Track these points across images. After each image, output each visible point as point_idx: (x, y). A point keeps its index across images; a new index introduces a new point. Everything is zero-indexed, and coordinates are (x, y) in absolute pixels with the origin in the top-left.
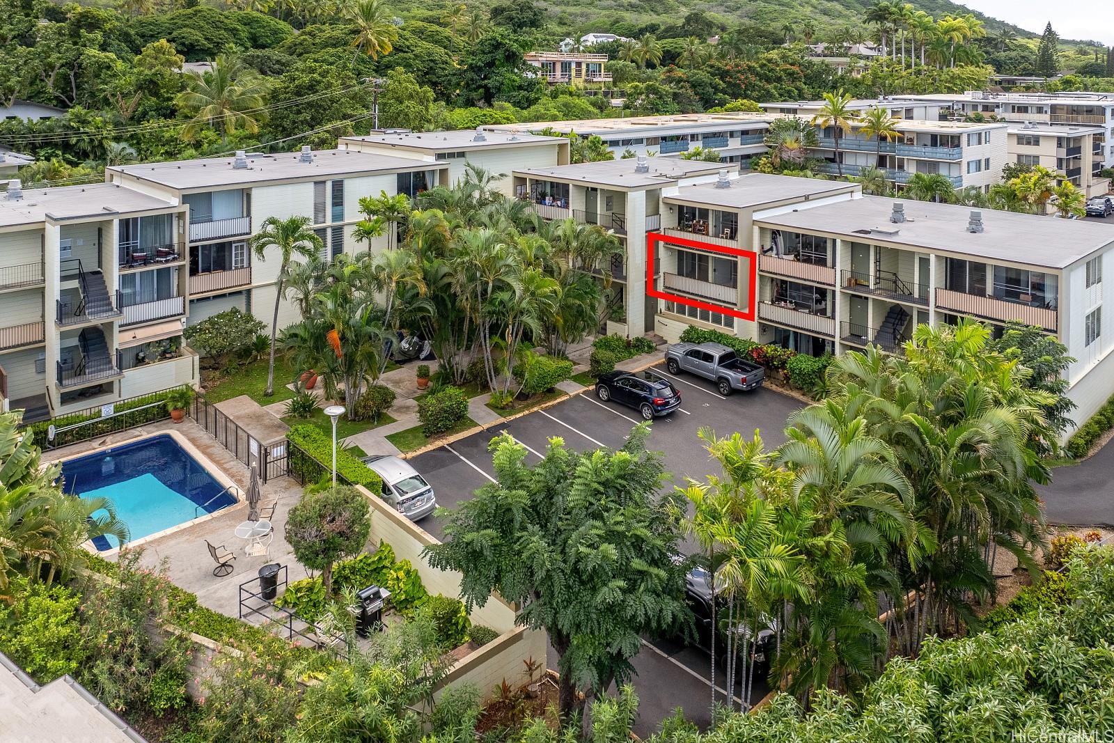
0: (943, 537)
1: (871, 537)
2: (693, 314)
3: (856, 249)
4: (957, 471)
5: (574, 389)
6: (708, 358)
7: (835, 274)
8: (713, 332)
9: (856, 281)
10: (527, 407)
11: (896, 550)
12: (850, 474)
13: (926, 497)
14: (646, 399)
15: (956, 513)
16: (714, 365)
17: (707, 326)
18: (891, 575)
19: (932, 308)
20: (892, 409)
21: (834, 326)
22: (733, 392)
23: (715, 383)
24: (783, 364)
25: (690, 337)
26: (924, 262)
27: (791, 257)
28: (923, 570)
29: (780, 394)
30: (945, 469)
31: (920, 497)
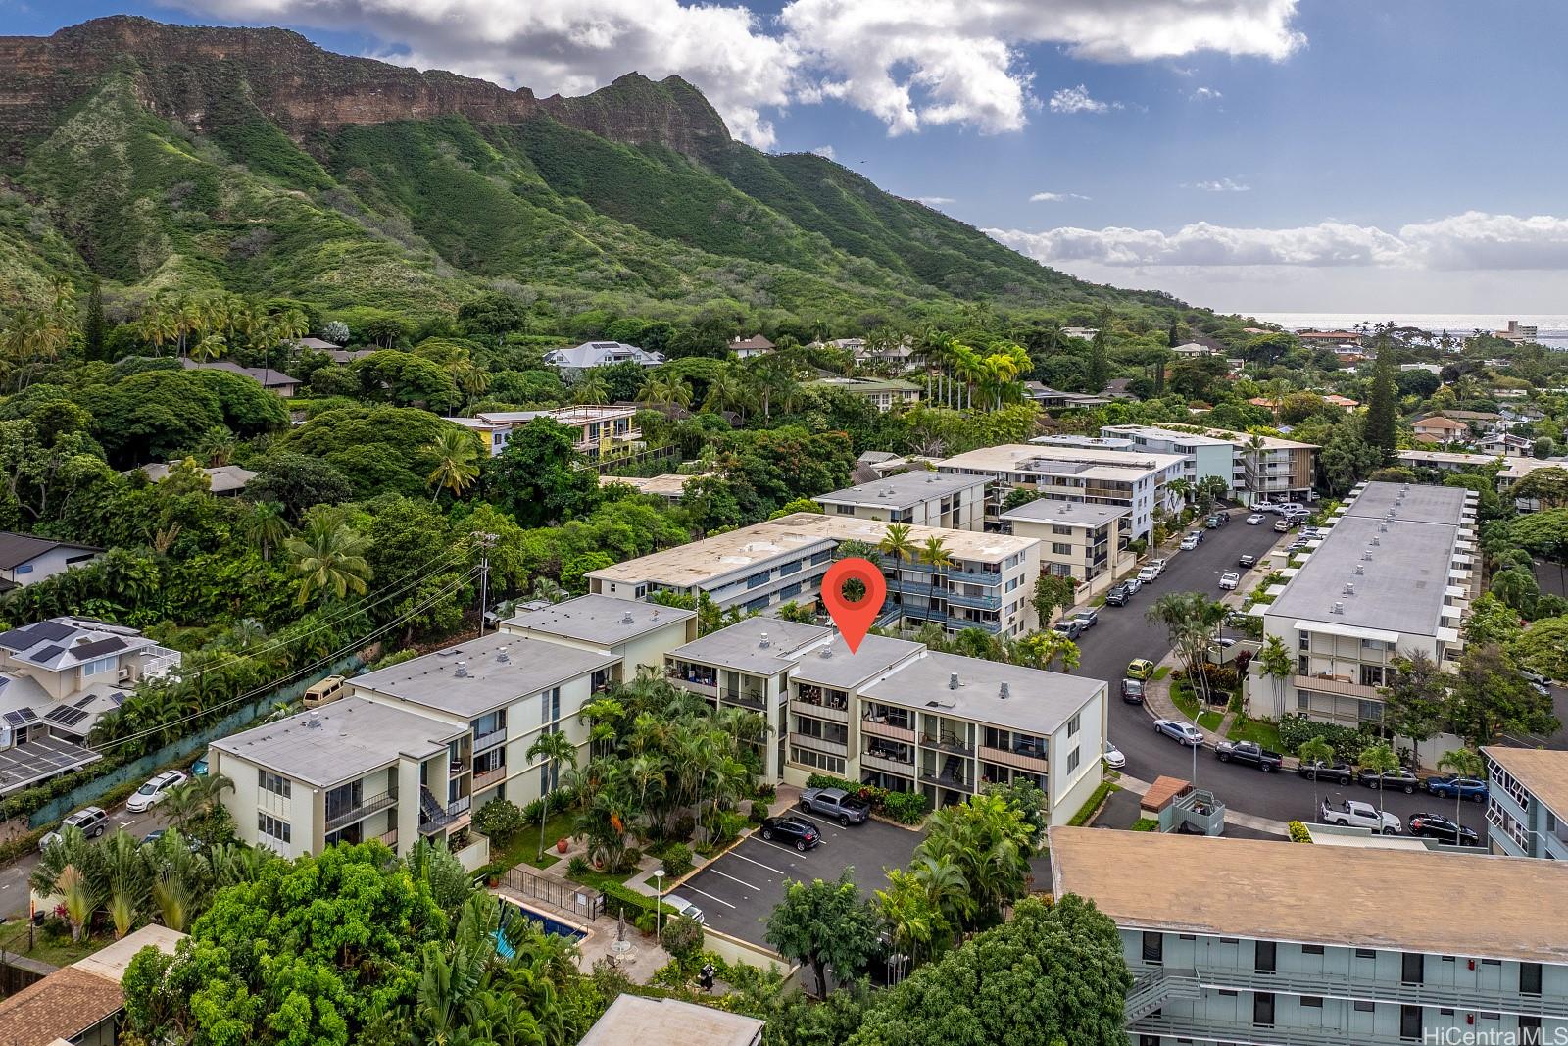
0: (982, 904)
1: (951, 908)
2: (813, 763)
3: (929, 719)
4: (987, 872)
5: (746, 833)
6: (833, 801)
7: (913, 736)
8: (830, 778)
9: (928, 739)
10: (720, 850)
11: (961, 912)
12: (943, 880)
13: (974, 885)
14: (799, 837)
15: (986, 893)
16: (836, 806)
17: (825, 773)
18: (959, 924)
19: (976, 759)
20: (958, 845)
21: (913, 771)
22: (851, 824)
23: (839, 819)
24: (882, 800)
25: (814, 783)
26: (972, 726)
27: (882, 719)
28: (972, 920)
29: (879, 822)
30: (982, 873)
31: (972, 886)
